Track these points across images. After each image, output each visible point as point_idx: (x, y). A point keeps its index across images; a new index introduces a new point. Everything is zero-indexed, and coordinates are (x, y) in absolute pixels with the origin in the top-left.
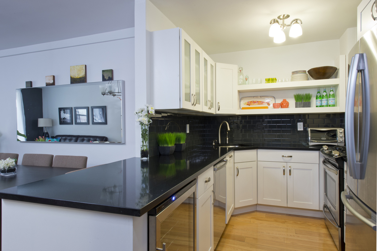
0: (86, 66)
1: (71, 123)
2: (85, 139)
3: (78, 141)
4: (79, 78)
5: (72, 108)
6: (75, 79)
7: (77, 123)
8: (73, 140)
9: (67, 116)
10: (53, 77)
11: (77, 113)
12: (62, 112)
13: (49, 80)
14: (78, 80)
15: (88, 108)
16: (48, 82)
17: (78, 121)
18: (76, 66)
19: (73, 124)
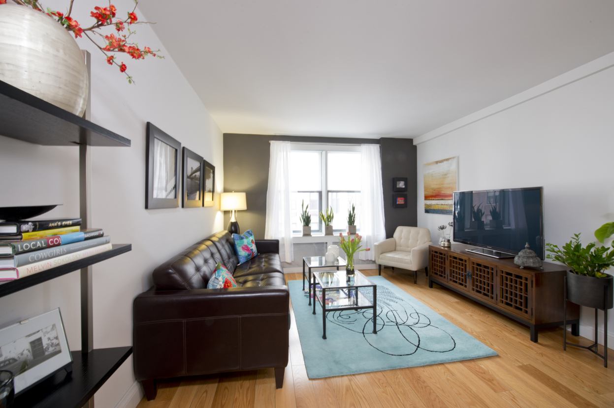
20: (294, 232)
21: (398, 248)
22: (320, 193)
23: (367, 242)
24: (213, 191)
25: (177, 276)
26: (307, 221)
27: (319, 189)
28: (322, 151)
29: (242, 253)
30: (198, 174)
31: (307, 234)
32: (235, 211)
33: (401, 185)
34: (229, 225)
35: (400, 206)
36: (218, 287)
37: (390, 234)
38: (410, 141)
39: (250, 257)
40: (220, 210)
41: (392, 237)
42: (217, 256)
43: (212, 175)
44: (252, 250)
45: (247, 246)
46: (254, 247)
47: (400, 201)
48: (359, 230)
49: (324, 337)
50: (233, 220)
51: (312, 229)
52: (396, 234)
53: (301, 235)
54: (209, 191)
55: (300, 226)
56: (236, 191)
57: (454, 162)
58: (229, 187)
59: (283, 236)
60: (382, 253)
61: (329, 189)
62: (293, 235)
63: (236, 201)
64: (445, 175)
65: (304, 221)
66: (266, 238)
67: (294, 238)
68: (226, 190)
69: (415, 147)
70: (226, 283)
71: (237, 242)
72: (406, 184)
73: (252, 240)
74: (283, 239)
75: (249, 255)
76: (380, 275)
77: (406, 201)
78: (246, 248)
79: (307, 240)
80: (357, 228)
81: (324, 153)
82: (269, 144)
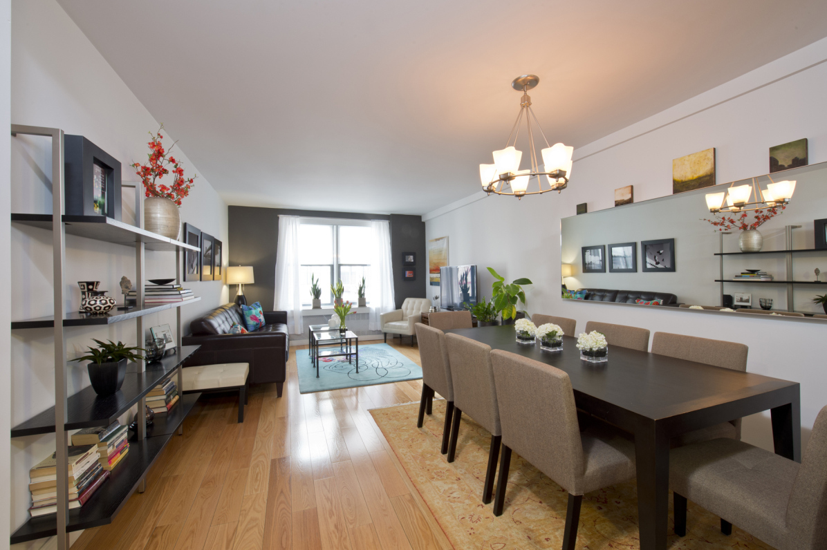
0: (714, 149)
1: (603, 270)
2: (630, 296)
3: (617, 300)
4: (695, 180)
5: (604, 246)
6: (686, 182)
7: (612, 270)
8: (607, 299)
9: (594, 259)
10: (630, 188)
11: (613, 254)
12: (588, 253)
13: (623, 195)
14: (693, 184)
15: (634, 245)
16: (619, 198)
17: (615, 267)
18: (689, 156)
19: (605, 272)
20: (304, 305)
21: (404, 318)
22: (332, 266)
23: (376, 313)
24: (220, 266)
25: (205, 326)
26: (317, 293)
27: (331, 263)
28: (333, 225)
29: (251, 322)
30: (210, 252)
31: (317, 305)
32: (242, 285)
33: (411, 259)
34: (235, 298)
35: (409, 279)
36: (237, 332)
37: (398, 305)
38: (419, 218)
39: (258, 326)
40: (226, 284)
41: (400, 308)
42: (229, 320)
43: (219, 250)
44: (260, 320)
45: (255, 316)
46: (262, 318)
47: (408, 274)
48: (369, 303)
49: (318, 376)
50: (240, 293)
51: (322, 302)
52: (404, 306)
53: (311, 308)
54: (218, 266)
55: (310, 299)
56: (242, 265)
57: (446, 240)
58: (235, 260)
59: (292, 309)
60: (386, 323)
61: (341, 262)
62: (302, 308)
63: (243, 275)
64: (440, 252)
65: (314, 294)
66: (274, 310)
67: (303, 311)
68: (231, 264)
69: (424, 223)
70: (242, 330)
71: (245, 312)
72: (414, 259)
73: (260, 312)
74: (292, 312)
75: (257, 324)
76: (385, 342)
77: (414, 274)
78: (254, 318)
79: (317, 312)
80: (367, 301)
81: (335, 226)
82: (278, 218)
